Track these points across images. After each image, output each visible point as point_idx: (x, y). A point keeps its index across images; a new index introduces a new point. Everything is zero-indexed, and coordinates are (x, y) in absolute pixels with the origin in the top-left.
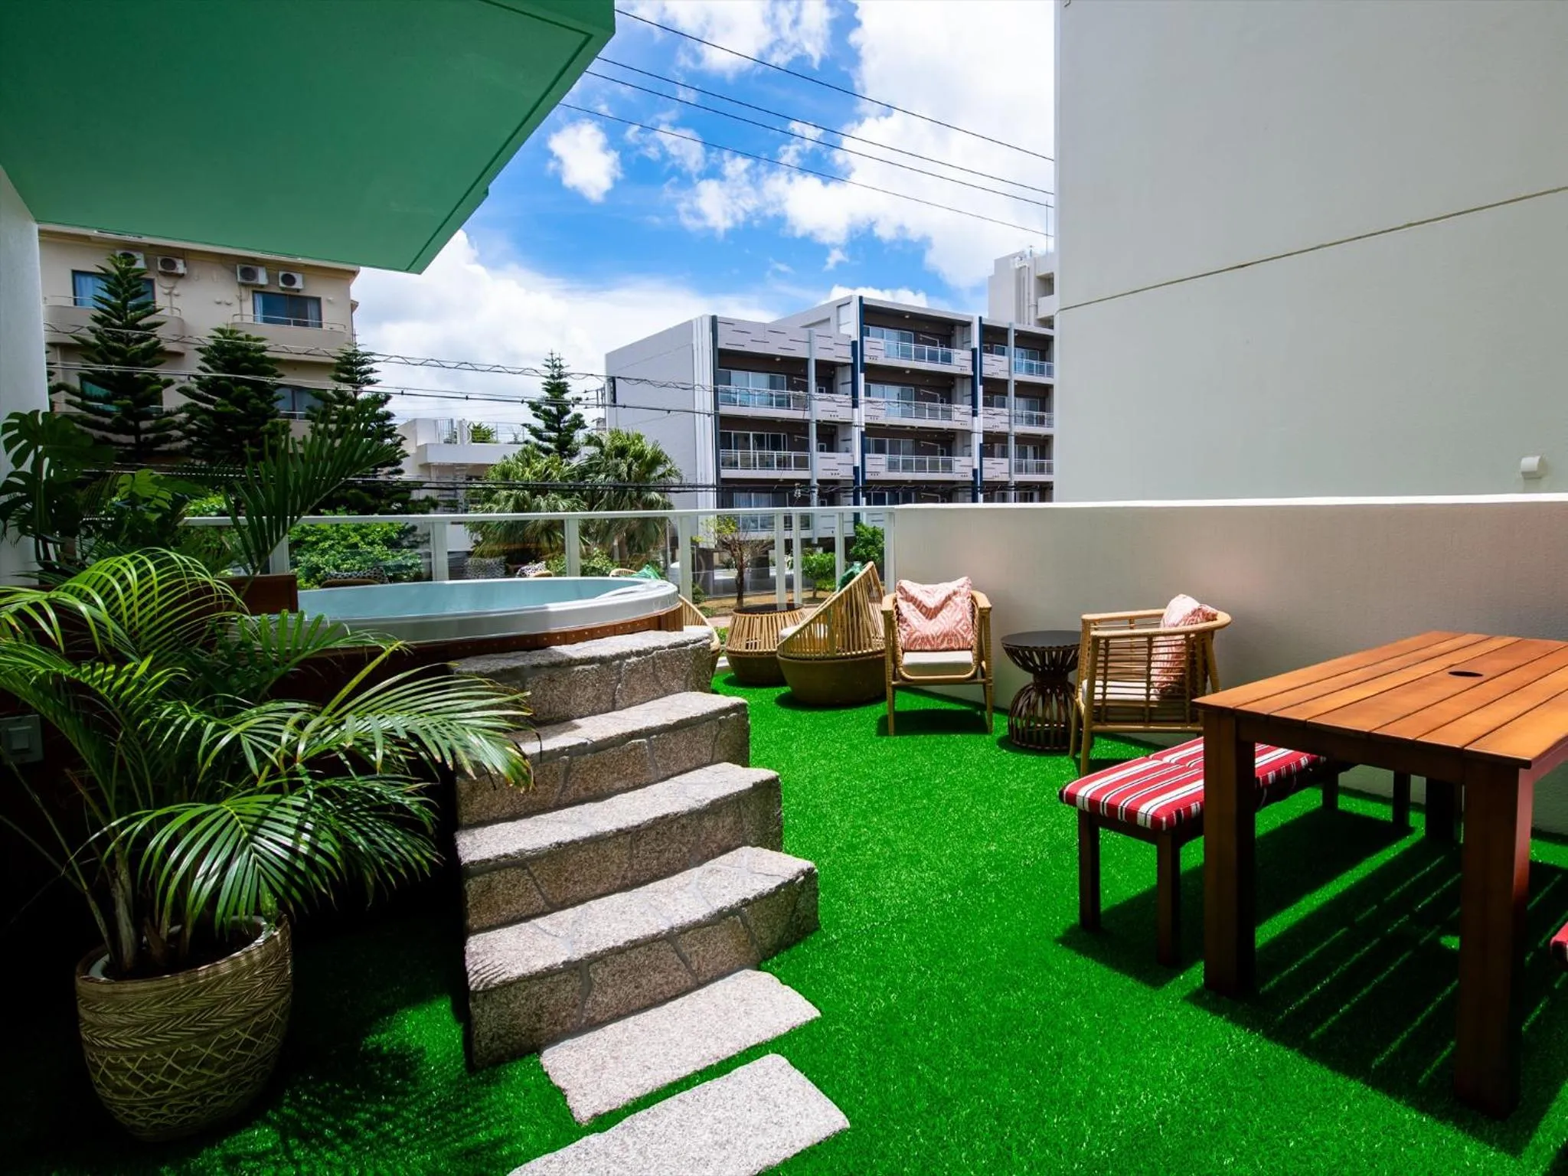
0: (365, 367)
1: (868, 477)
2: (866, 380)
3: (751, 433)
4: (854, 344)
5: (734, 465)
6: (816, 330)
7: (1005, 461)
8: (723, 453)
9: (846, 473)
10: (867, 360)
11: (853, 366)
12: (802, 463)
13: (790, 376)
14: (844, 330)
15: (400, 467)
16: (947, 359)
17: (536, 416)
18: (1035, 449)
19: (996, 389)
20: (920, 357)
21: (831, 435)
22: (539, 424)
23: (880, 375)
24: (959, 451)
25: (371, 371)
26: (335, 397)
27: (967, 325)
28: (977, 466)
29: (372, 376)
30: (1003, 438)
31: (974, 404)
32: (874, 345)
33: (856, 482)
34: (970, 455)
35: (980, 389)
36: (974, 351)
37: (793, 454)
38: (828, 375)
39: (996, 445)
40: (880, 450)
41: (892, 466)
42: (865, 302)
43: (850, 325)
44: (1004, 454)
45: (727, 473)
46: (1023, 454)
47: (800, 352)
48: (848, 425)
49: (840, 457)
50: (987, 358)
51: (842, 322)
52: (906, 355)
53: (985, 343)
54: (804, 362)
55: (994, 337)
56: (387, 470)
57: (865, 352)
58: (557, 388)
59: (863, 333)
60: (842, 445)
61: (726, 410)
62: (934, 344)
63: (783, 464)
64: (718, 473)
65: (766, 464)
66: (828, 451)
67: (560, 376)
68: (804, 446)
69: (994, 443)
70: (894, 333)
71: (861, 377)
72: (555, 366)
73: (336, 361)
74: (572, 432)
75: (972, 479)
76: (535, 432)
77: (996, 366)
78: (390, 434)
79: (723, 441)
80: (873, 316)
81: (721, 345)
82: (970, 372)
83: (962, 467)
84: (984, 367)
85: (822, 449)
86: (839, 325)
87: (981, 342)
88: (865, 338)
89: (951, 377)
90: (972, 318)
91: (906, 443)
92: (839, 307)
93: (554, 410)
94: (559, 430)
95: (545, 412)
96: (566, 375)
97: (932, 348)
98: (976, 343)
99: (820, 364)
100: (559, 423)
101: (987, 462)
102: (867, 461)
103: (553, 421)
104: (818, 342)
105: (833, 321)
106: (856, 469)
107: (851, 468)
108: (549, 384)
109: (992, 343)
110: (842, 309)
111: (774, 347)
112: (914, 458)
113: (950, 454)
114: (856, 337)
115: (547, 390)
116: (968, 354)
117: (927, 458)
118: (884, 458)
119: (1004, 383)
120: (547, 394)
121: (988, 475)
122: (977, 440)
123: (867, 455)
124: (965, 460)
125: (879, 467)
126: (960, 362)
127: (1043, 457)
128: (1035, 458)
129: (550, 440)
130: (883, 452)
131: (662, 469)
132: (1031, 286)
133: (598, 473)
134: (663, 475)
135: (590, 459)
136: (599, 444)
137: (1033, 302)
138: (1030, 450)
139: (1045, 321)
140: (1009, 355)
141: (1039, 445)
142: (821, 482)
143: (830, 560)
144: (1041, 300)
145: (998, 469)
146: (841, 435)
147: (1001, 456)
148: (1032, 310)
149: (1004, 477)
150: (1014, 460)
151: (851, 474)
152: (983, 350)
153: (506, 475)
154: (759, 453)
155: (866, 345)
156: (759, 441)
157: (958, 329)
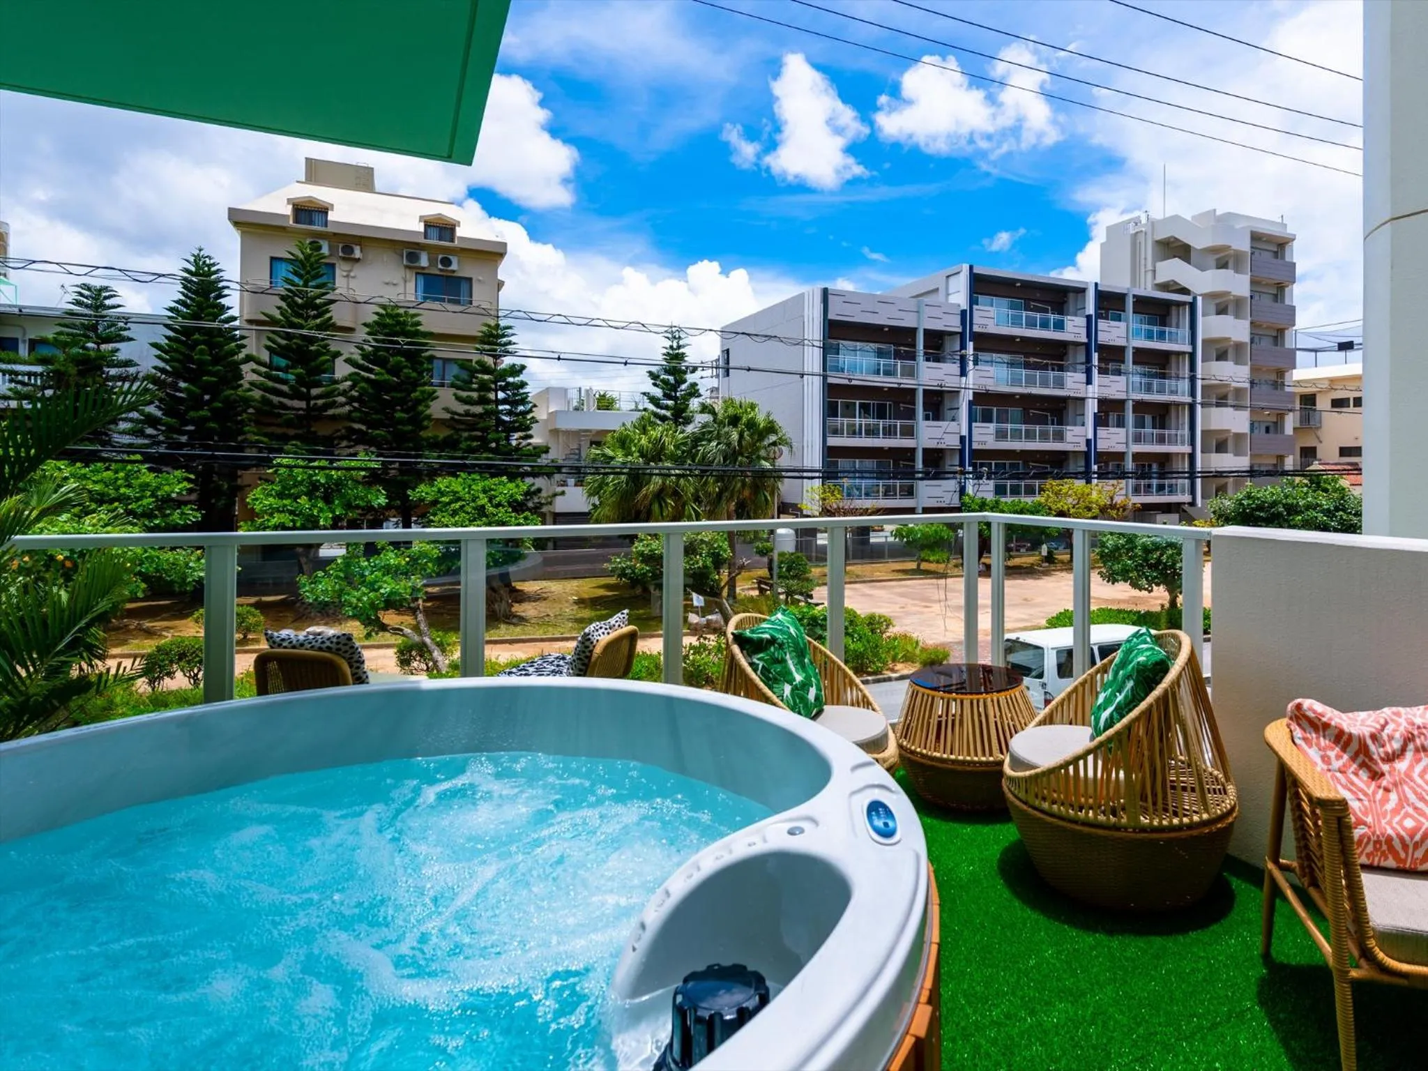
0: (504, 340)
1: (975, 446)
2: (975, 349)
3: (858, 402)
4: (963, 313)
5: (836, 432)
6: (927, 300)
7: (1122, 431)
8: (830, 420)
9: (953, 442)
10: (976, 329)
11: (962, 335)
12: (909, 432)
13: (898, 345)
14: (952, 299)
15: (530, 432)
17: (655, 385)
18: (1154, 418)
19: (1112, 357)
20: (1031, 324)
21: (938, 403)
22: (658, 392)
23: (989, 343)
24: (1071, 420)
25: (510, 343)
26: (478, 367)
27: (1081, 291)
28: (1090, 436)
29: (510, 348)
30: (1118, 405)
31: (1088, 373)
32: (983, 314)
33: (963, 452)
34: (1083, 425)
35: (1095, 356)
36: (1089, 317)
37: (899, 423)
38: (936, 343)
39: (1111, 414)
40: (987, 418)
41: (1001, 435)
42: (975, 271)
43: (959, 295)
44: (1121, 423)
45: (833, 441)
46: (1140, 424)
47: (908, 322)
48: (955, 393)
49: (946, 425)
50: (1102, 324)
51: (951, 291)
52: (1016, 322)
53: (1101, 309)
54: (913, 331)
55: (1110, 303)
56: (516, 435)
57: (975, 321)
58: (675, 358)
59: (973, 301)
60: (949, 414)
61: (833, 379)
62: (1046, 311)
63: (889, 432)
64: (824, 441)
65: (872, 432)
66: (933, 419)
67: (679, 347)
68: (911, 414)
69: (1109, 411)
70: (1005, 301)
71: (970, 346)
72: (675, 338)
73: (480, 334)
74: (688, 400)
75: (1086, 449)
76: (652, 400)
77: (1112, 332)
78: (523, 401)
79: (830, 410)
80: (981, 285)
81: (831, 316)
82: (1084, 340)
83: (1075, 437)
84: (1099, 333)
85: (927, 418)
86: (948, 295)
87: (1098, 307)
88: (975, 307)
89: (1064, 345)
91: (1015, 411)
92: (948, 277)
93: (672, 379)
94: (675, 399)
95: (663, 381)
96: (684, 346)
97: (1045, 315)
98: (1091, 309)
99: (928, 333)
100: (676, 391)
101: (1102, 432)
102: (975, 431)
103: (670, 389)
104: (928, 311)
105: (942, 291)
106: (962, 439)
107: (958, 437)
108: (668, 354)
109: (1107, 310)
110: (952, 280)
111: (882, 318)
112: (1023, 427)
113: (1060, 423)
114: (965, 305)
116: (1082, 321)
117: (1038, 428)
118: (992, 427)
119: (1122, 350)
120: (666, 364)
121: (1102, 446)
122: (1092, 408)
123: (974, 424)
124: (1077, 430)
125: (986, 436)
126: (1074, 329)
127: (1163, 427)
128: (1154, 427)
129: (667, 408)
130: (991, 421)
131: (773, 438)
132: (1148, 251)
133: (710, 441)
134: (774, 444)
135: (703, 427)
136: (713, 412)
137: (1150, 267)
138: (1148, 419)
139: (1165, 287)
140: (1127, 321)
141: (1160, 414)
142: (925, 450)
143: (936, 532)
144: (1160, 265)
145: (1113, 439)
146: (947, 403)
147: (1118, 426)
148: (1150, 275)
149: (1121, 448)
150: (1131, 430)
151: (958, 443)
152: (1099, 316)
153: (624, 442)
154: (864, 421)
155: (975, 313)
156: (865, 409)
157: (1071, 296)
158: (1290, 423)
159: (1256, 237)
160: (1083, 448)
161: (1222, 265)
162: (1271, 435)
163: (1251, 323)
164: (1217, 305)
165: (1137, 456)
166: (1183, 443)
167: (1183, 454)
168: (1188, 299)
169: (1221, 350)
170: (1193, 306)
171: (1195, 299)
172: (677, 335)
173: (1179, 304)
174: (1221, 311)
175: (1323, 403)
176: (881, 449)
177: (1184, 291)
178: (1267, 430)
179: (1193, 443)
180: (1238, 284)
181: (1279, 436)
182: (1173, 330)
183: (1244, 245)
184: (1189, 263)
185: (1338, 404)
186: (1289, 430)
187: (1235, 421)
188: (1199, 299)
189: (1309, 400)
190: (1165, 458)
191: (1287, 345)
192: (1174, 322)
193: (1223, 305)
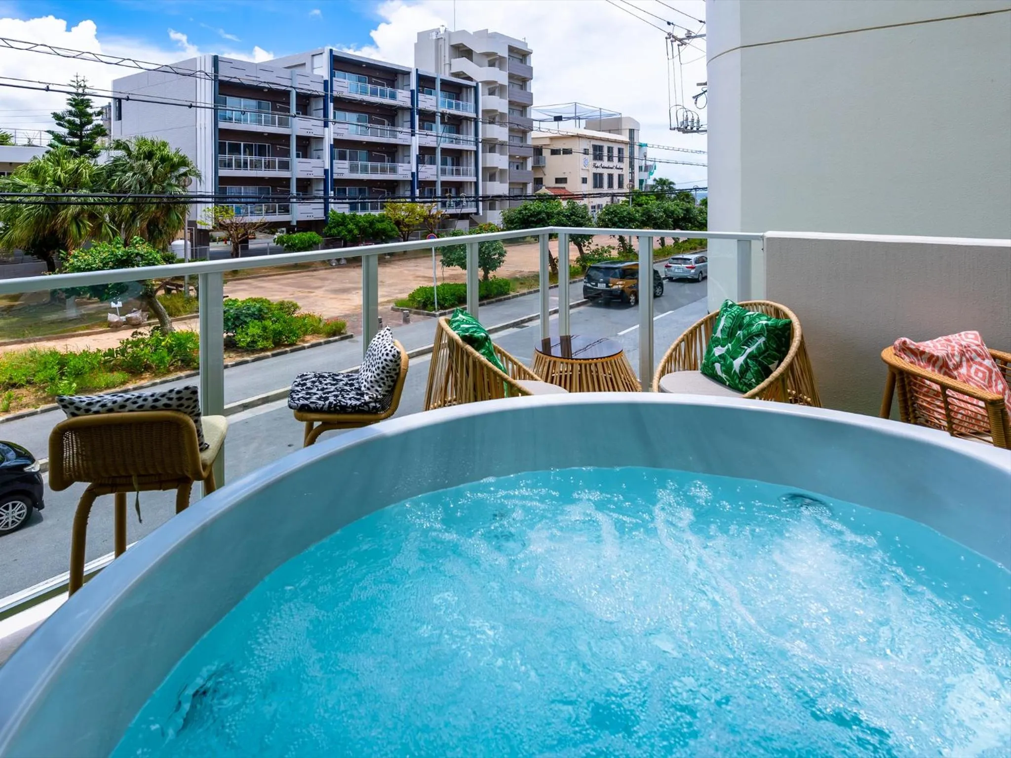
1: (335, 176)
2: (335, 108)
3: (242, 143)
4: (326, 82)
5: (229, 165)
6: (298, 71)
7: (434, 167)
8: (221, 157)
9: (320, 174)
10: (335, 94)
11: (325, 97)
12: (285, 166)
13: (274, 102)
14: (317, 72)
16: (393, 96)
17: (60, 125)
18: (453, 160)
19: (427, 118)
20: (373, 93)
21: (306, 146)
22: (63, 131)
23: (343, 104)
24: (400, 159)
27: (408, 73)
28: (414, 170)
30: (430, 151)
31: (412, 126)
32: (340, 84)
33: (325, 181)
34: (409, 163)
35: (417, 117)
36: (412, 91)
37: (277, 159)
38: (305, 102)
39: (426, 156)
40: (342, 157)
41: (353, 169)
42: (334, 53)
43: (322, 68)
44: (433, 162)
45: (223, 172)
46: (444, 163)
47: (284, 86)
48: (320, 139)
49: (314, 162)
50: (421, 97)
51: (315, 67)
52: (364, 92)
53: (420, 86)
54: (287, 94)
55: (426, 83)
57: (334, 89)
58: (80, 104)
59: (332, 75)
60: (315, 153)
61: (223, 125)
62: (383, 85)
63: (268, 166)
64: (216, 172)
65: (255, 166)
66: (303, 157)
67: (84, 94)
68: (287, 153)
69: (426, 153)
70: (354, 77)
71: (331, 106)
72: (80, 86)
74: (94, 138)
76: (57, 137)
77: (427, 102)
79: (220, 148)
80: (339, 63)
81: (221, 77)
82: (409, 105)
83: (404, 171)
84: (419, 102)
85: (298, 156)
86: (313, 69)
87: (418, 86)
88: (334, 79)
89: (396, 108)
90: (411, 69)
91: (362, 153)
92: (313, 56)
93: (77, 121)
94: (81, 137)
95: (69, 122)
97: (382, 88)
98: (413, 86)
99: (299, 95)
100: (81, 131)
101: (421, 167)
102: (334, 165)
103: (75, 130)
104: (297, 79)
105: (308, 65)
106: (326, 171)
107: (323, 169)
108: (75, 100)
109: (423, 87)
110: (316, 58)
111: (263, 81)
112: (369, 164)
113: (393, 161)
114: (327, 77)
115: (71, 105)
116: (408, 94)
117: (379, 164)
118: (346, 164)
119: (434, 114)
120: (70, 108)
121: (422, 177)
122: (414, 152)
123: (335, 161)
124: (406, 166)
125: (343, 170)
126: (402, 98)
127: (459, 164)
128: (453, 165)
129: (72, 144)
130: (345, 159)
131: (183, 170)
132: (446, 51)
133: (125, 172)
134: (185, 174)
135: (115, 161)
136: (126, 148)
137: (447, 62)
138: (449, 160)
139: (457, 75)
140: (436, 95)
141: (456, 157)
142: (298, 180)
143: (310, 238)
144: (453, 61)
145: (429, 172)
146: (314, 146)
147: (431, 164)
148: (447, 67)
149: (433, 178)
150: (440, 166)
151: (322, 174)
152: (419, 91)
153: (36, 173)
154: (249, 158)
155: (335, 83)
156: (249, 149)
157: (400, 77)
158: (530, 163)
159: (511, 49)
160: (410, 178)
161: (492, 64)
162: (520, 170)
163: (509, 101)
164: (489, 89)
165: (443, 183)
166: (471, 175)
167: (471, 182)
168: (473, 84)
169: (492, 117)
170: (476, 88)
171: (477, 84)
172: (82, 84)
173: (468, 87)
174: (491, 93)
175: (546, 153)
176: (263, 178)
177: (469, 78)
178: (517, 168)
179: (477, 175)
180: (501, 77)
181: (524, 171)
182: (464, 103)
183: (504, 53)
184: (472, 61)
185: (554, 152)
186: (529, 168)
187: (499, 161)
188: (480, 84)
189: (538, 151)
190: (459, 186)
191: (528, 117)
192: (465, 98)
193: (494, 89)
